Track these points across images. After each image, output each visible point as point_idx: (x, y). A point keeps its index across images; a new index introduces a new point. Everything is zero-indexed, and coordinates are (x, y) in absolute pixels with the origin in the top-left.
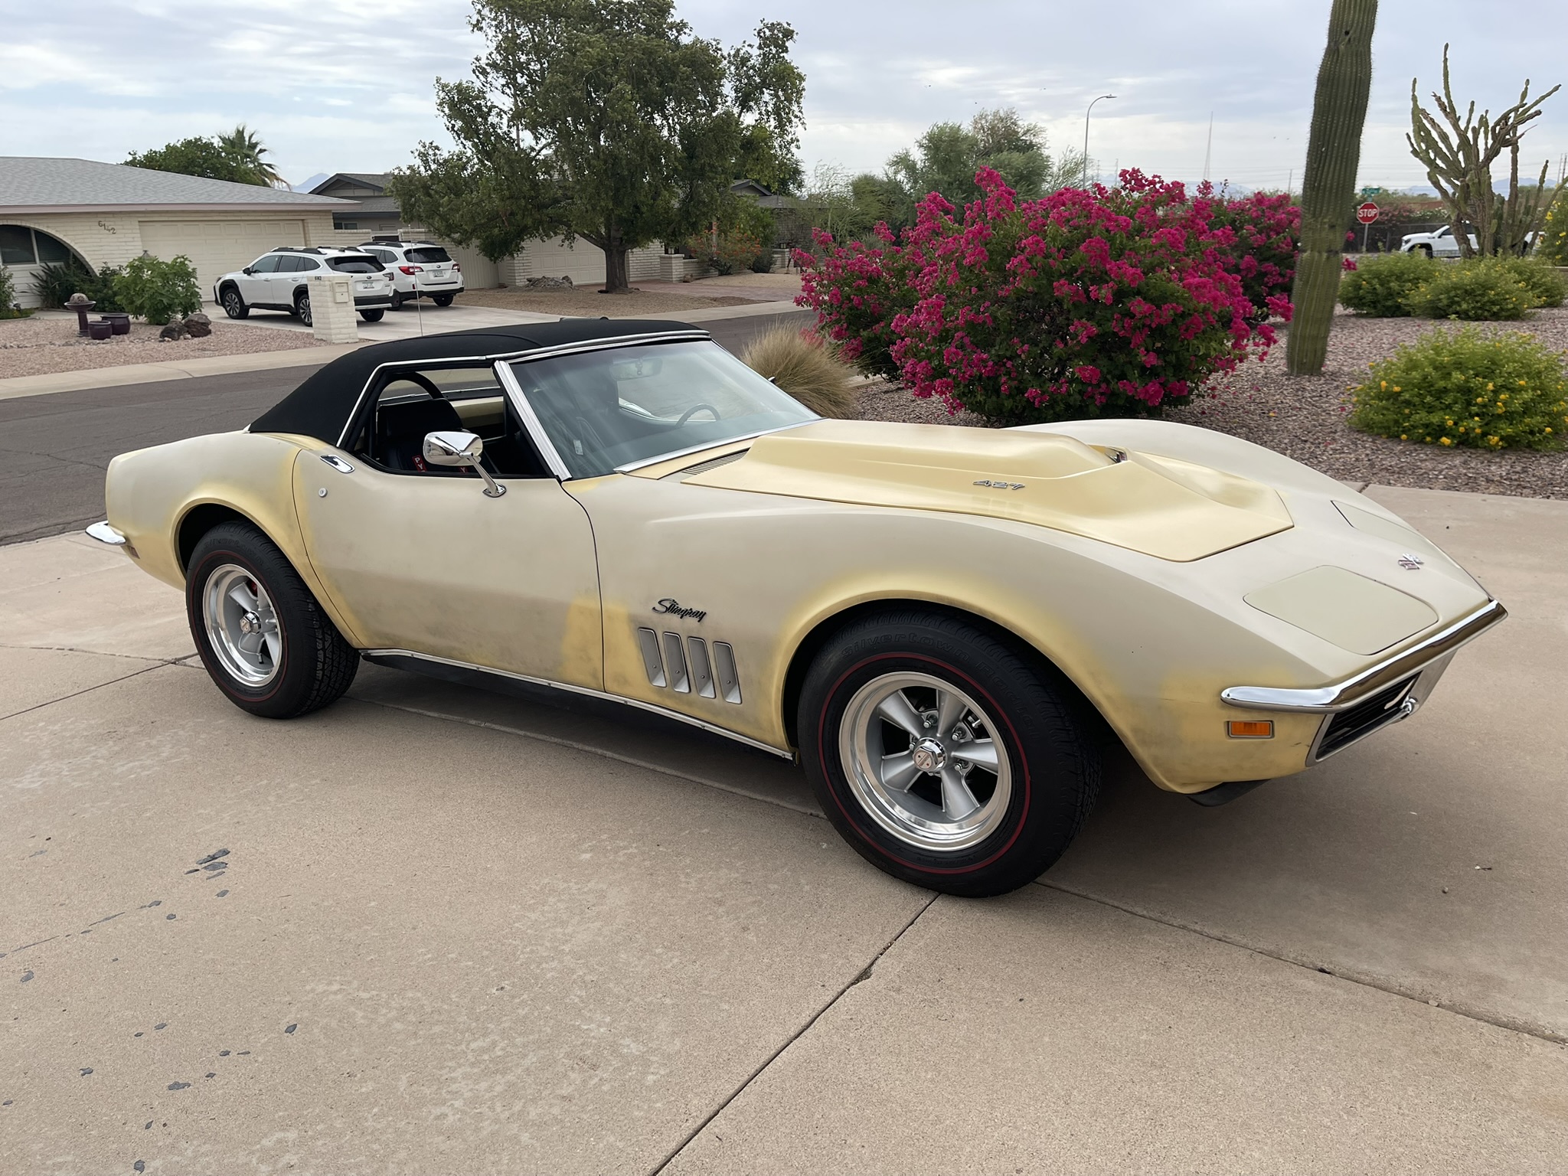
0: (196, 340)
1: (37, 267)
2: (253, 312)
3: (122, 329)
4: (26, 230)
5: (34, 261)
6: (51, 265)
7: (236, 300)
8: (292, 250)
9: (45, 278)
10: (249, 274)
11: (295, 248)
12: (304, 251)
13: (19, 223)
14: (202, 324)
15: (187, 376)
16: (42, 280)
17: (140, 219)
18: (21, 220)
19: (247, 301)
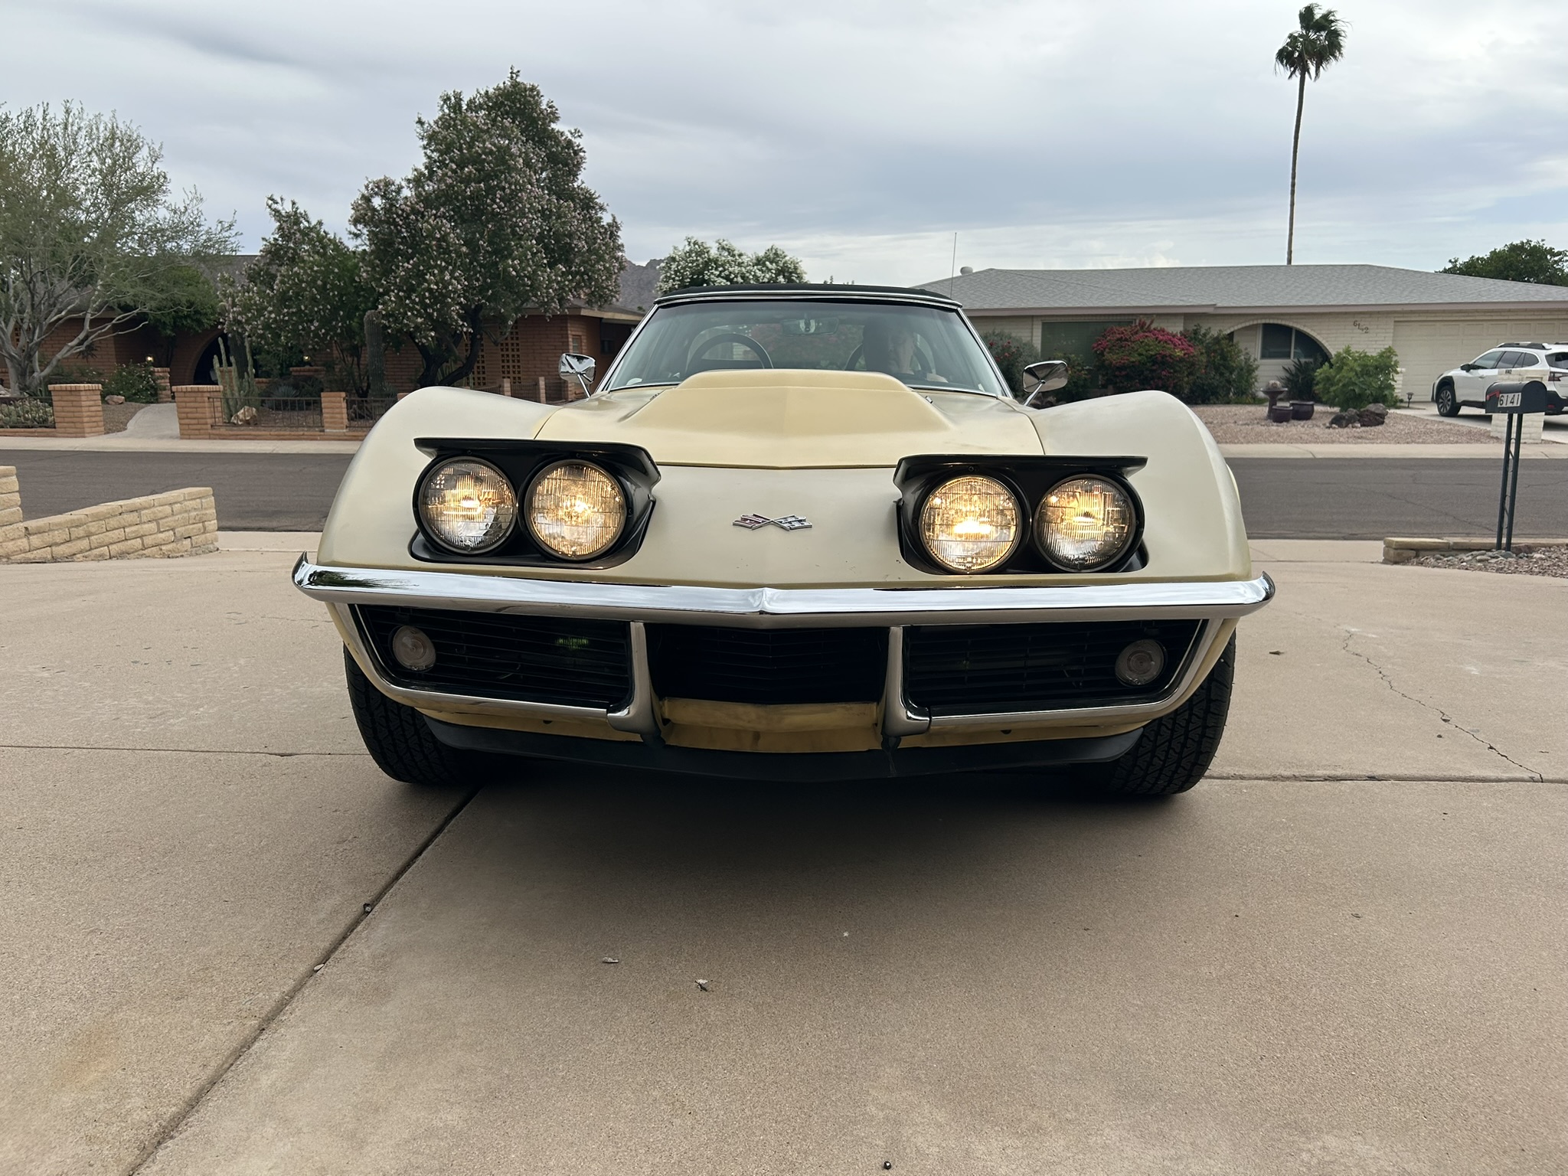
0: (1363, 428)
1: (1289, 363)
2: (1464, 410)
3: (1304, 415)
4: (1288, 330)
5: (1289, 356)
6: (1303, 360)
7: (1450, 397)
8: (1518, 345)
9: (1294, 372)
10: (1468, 371)
11: (1521, 343)
12: (1529, 346)
13: (1279, 322)
14: (1378, 415)
15: (1311, 456)
16: (1291, 374)
17: (1397, 319)
18: (1282, 319)
19: (1459, 398)
